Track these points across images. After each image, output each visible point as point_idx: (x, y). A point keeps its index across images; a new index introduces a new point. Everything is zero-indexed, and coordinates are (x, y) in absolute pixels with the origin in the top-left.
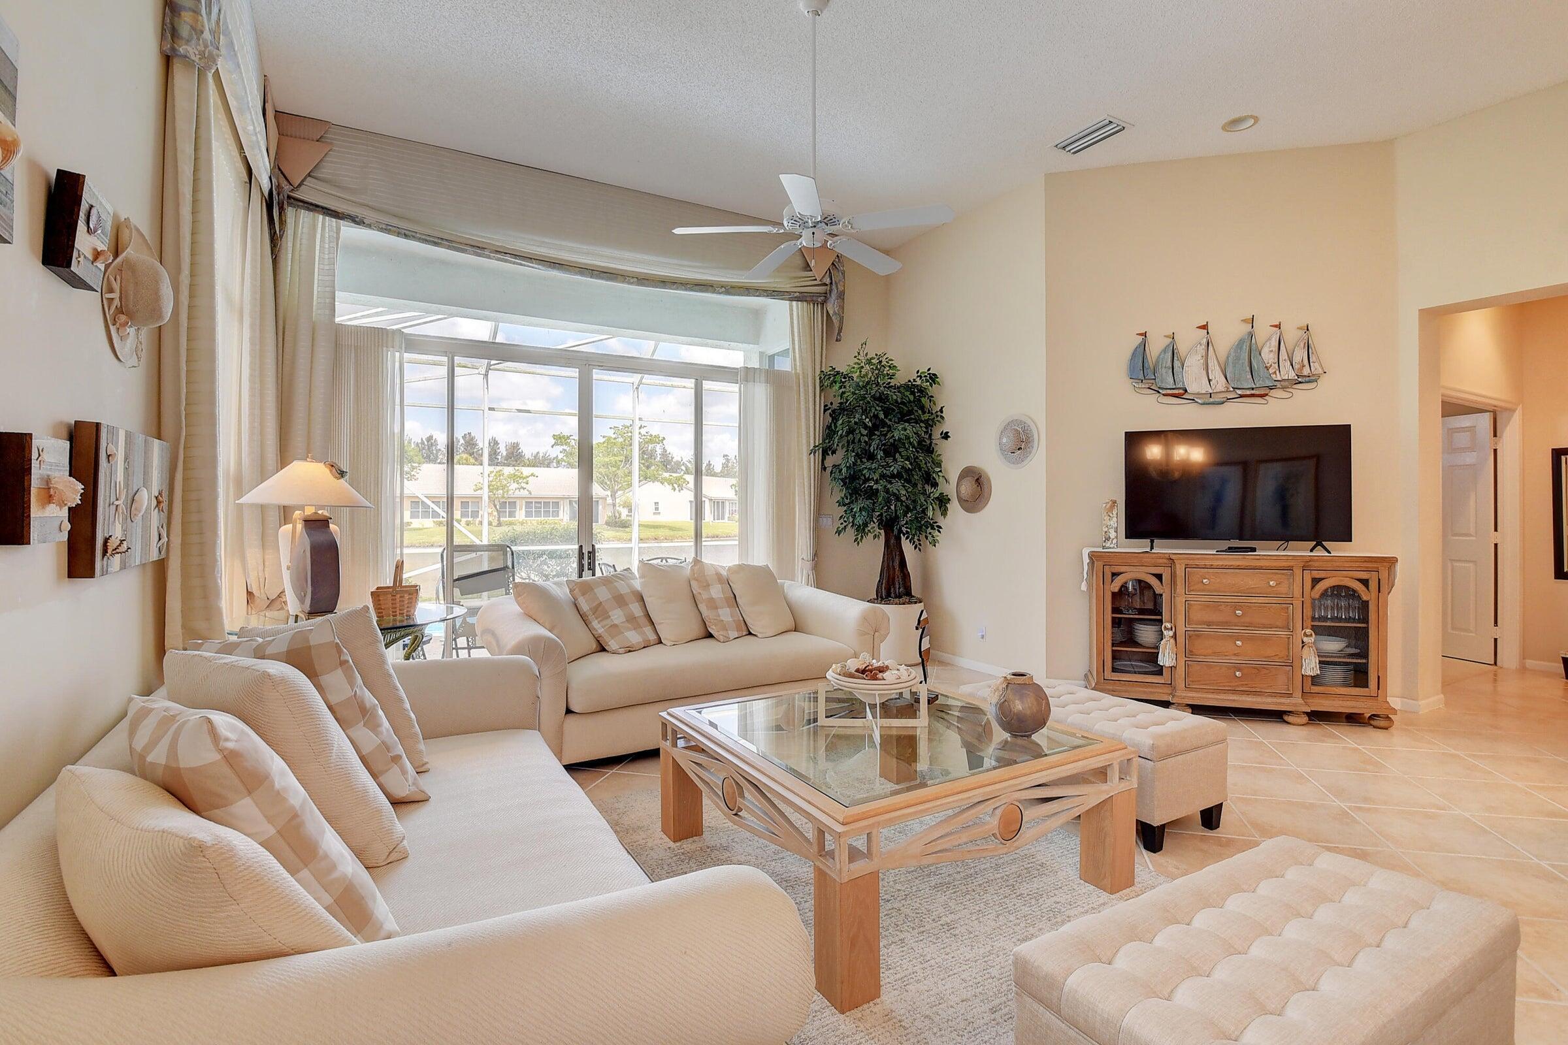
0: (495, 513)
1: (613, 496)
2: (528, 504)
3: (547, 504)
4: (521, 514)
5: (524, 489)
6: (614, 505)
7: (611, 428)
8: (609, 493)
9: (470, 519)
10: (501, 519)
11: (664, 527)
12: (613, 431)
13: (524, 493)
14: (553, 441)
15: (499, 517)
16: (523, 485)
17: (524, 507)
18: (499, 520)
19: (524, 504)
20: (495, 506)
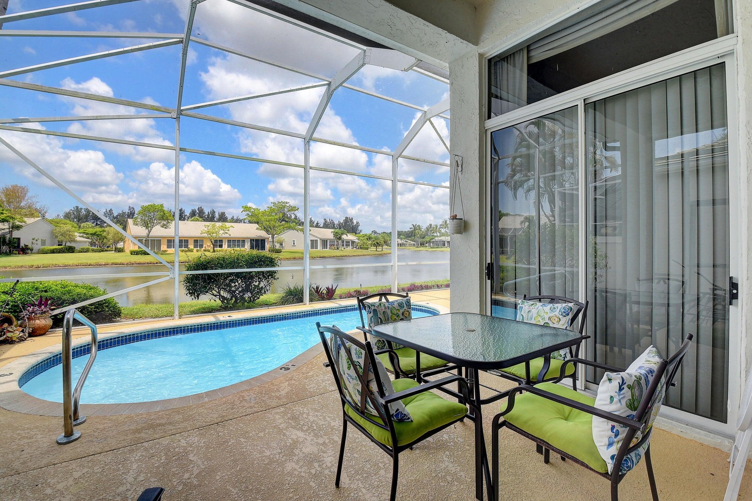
0: (212, 246)
1: (273, 238)
2: (229, 241)
3: (238, 241)
4: (225, 246)
5: (227, 233)
6: (273, 241)
7: (272, 203)
8: (270, 236)
9: (198, 249)
10: (215, 249)
11: (298, 252)
12: (273, 204)
13: (227, 235)
14: (242, 209)
15: (214, 248)
16: (226, 231)
17: (227, 243)
18: (214, 249)
19: (227, 241)
20: (212, 242)
